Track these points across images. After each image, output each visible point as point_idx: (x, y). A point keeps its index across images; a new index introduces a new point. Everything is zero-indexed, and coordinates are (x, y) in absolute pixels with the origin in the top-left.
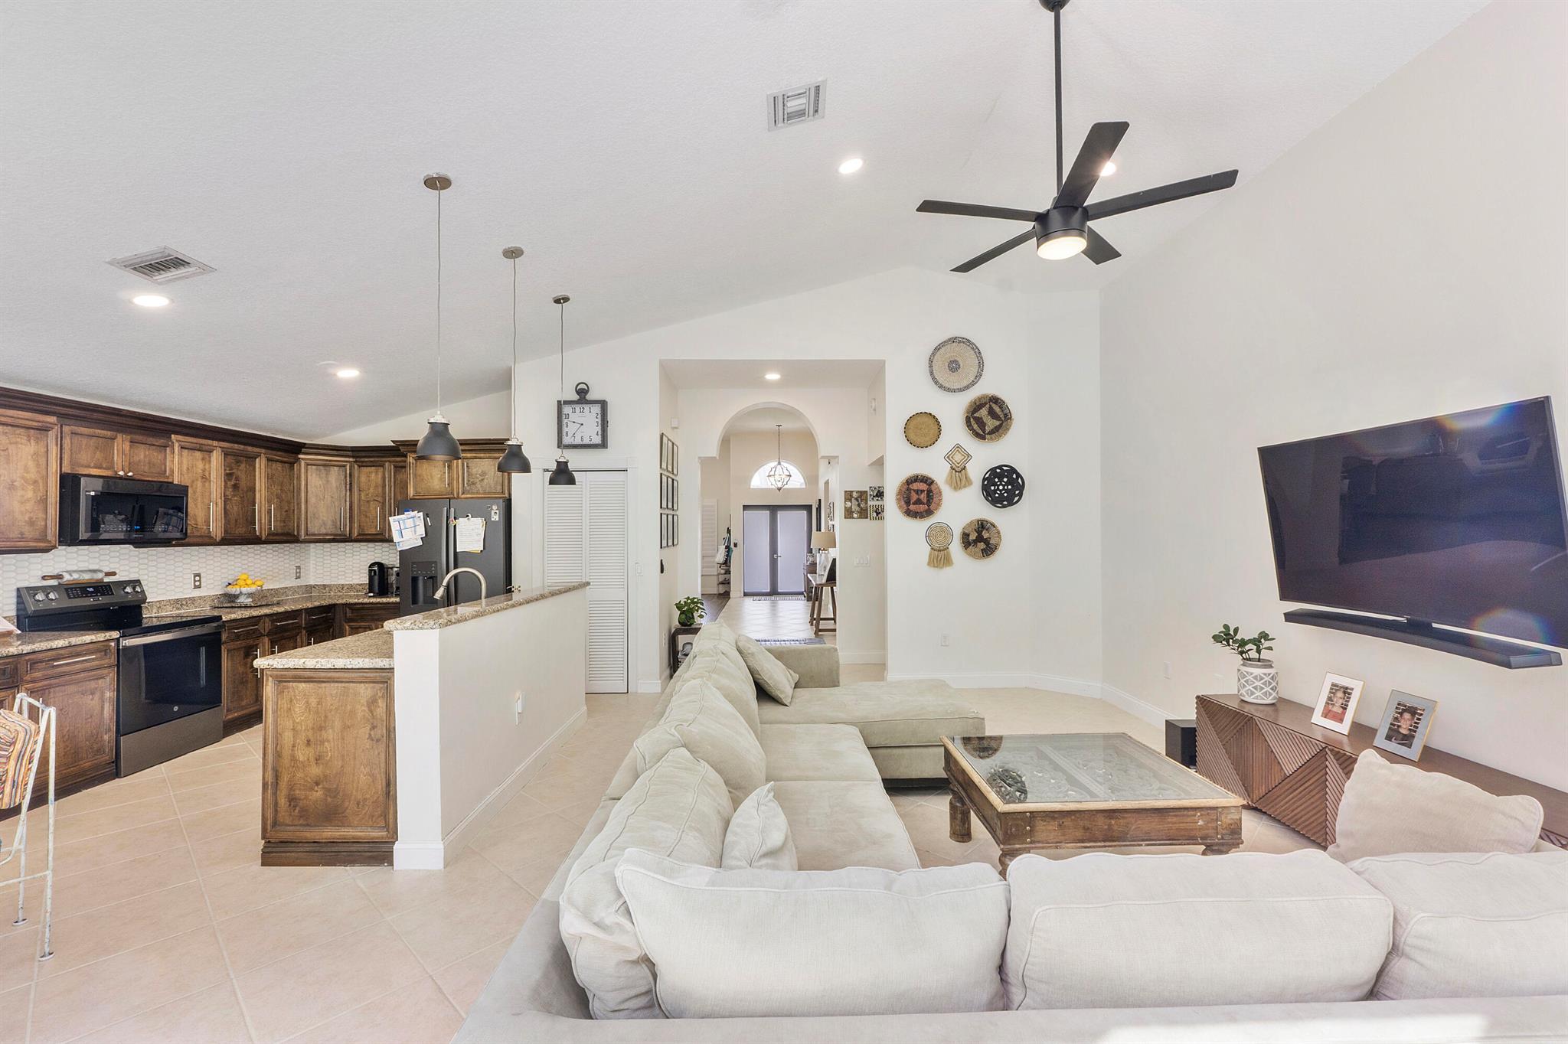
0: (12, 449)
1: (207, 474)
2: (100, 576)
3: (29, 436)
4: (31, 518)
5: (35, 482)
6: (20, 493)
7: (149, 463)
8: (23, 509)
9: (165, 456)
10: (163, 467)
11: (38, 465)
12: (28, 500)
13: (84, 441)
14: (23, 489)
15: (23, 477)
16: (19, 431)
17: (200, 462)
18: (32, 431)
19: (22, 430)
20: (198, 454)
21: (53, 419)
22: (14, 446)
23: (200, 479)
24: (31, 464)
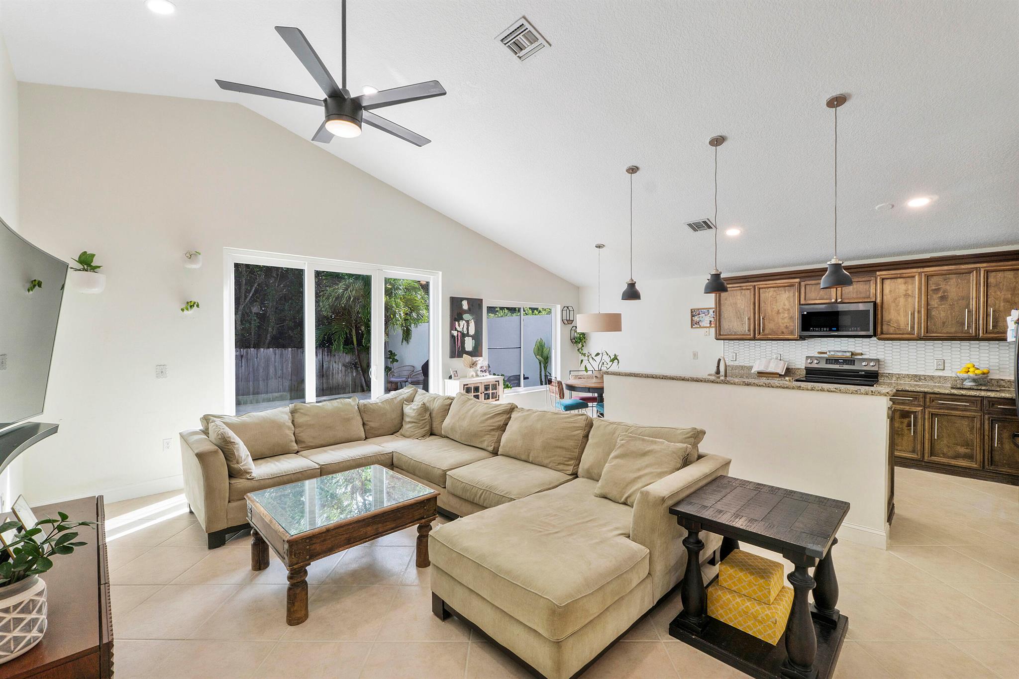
0: (778, 297)
1: (910, 292)
2: (849, 354)
3: (785, 290)
4: (786, 325)
5: (789, 310)
6: (782, 315)
7: (857, 292)
8: (783, 321)
9: (870, 286)
10: (868, 293)
11: (790, 302)
12: (785, 318)
13: (813, 287)
14: (783, 313)
15: (783, 308)
16: (780, 289)
17: (903, 285)
18: (786, 288)
19: (782, 288)
20: (900, 280)
21: (797, 280)
22: (778, 296)
23: (903, 297)
24: (786, 303)
